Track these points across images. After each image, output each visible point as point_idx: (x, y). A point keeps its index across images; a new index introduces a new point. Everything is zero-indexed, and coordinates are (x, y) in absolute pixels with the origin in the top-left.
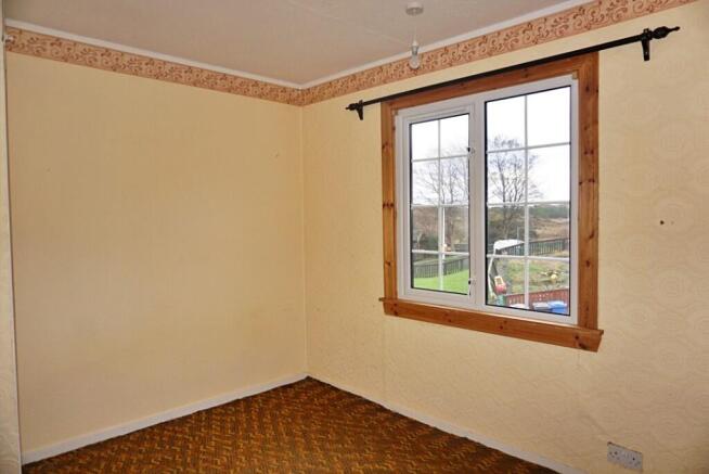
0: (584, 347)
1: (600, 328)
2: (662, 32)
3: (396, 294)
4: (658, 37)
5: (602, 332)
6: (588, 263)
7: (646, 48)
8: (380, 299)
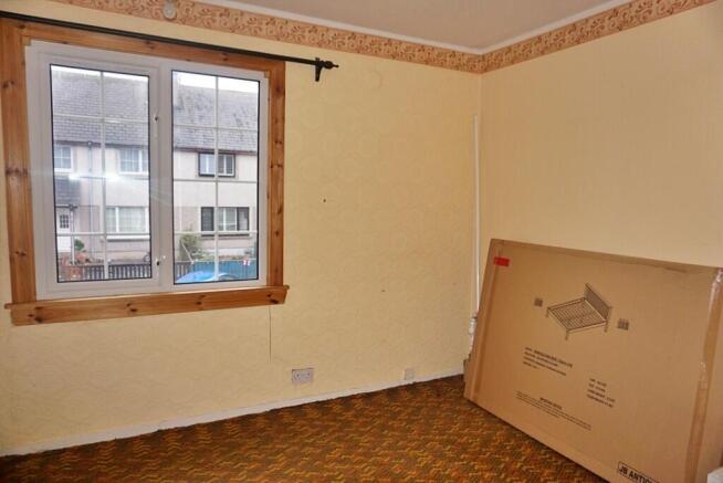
0: (275, 302)
1: (284, 284)
2: (329, 65)
3: (35, 294)
4: (327, 67)
5: (288, 287)
6: (277, 233)
7: (318, 72)
8: (6, 306)
